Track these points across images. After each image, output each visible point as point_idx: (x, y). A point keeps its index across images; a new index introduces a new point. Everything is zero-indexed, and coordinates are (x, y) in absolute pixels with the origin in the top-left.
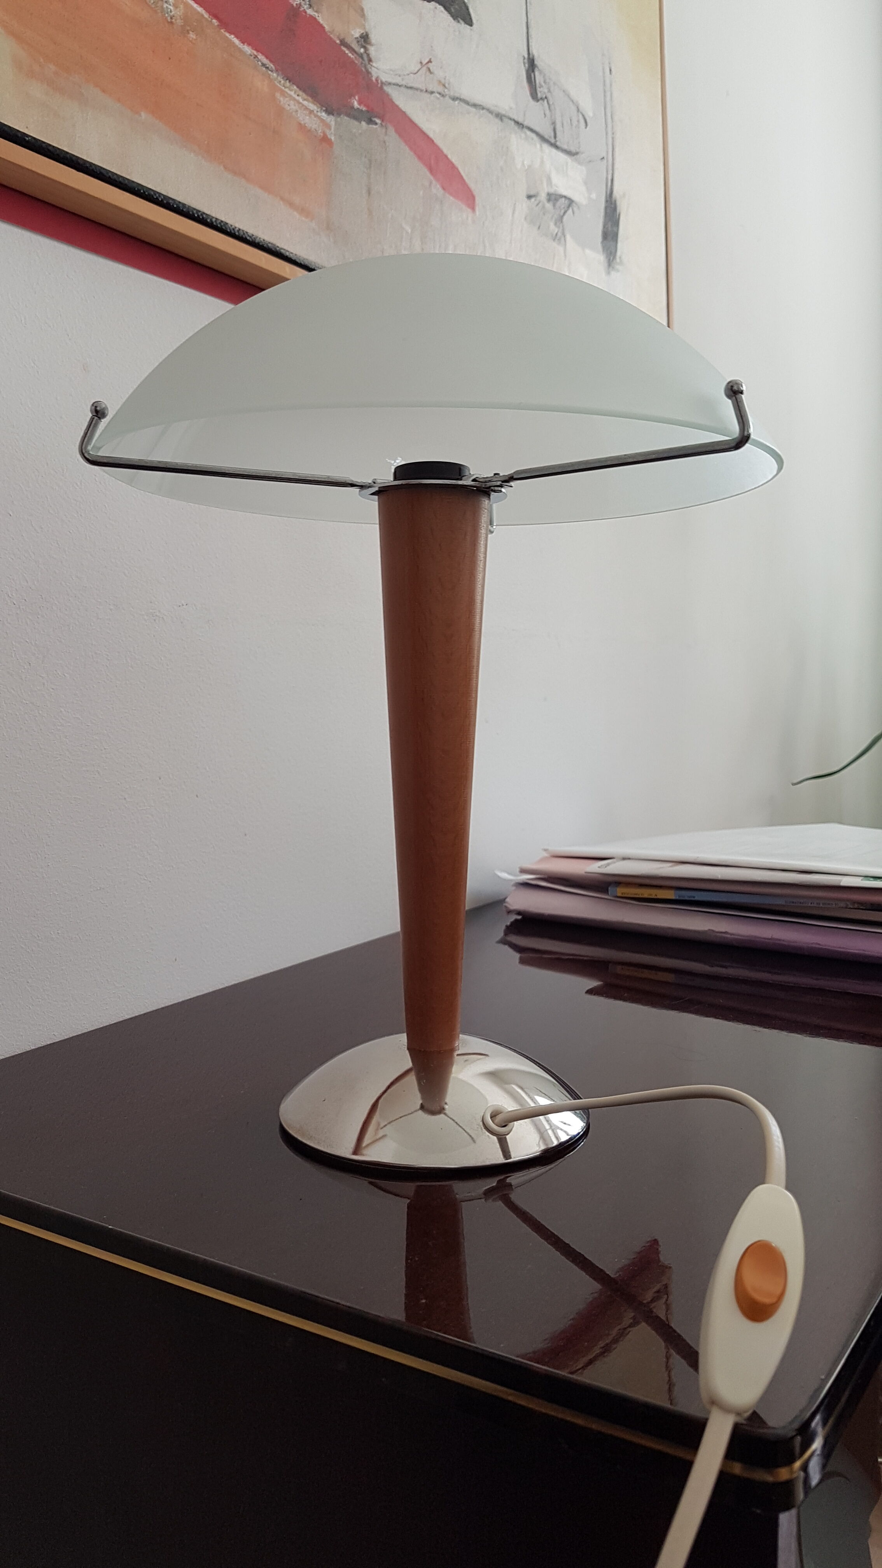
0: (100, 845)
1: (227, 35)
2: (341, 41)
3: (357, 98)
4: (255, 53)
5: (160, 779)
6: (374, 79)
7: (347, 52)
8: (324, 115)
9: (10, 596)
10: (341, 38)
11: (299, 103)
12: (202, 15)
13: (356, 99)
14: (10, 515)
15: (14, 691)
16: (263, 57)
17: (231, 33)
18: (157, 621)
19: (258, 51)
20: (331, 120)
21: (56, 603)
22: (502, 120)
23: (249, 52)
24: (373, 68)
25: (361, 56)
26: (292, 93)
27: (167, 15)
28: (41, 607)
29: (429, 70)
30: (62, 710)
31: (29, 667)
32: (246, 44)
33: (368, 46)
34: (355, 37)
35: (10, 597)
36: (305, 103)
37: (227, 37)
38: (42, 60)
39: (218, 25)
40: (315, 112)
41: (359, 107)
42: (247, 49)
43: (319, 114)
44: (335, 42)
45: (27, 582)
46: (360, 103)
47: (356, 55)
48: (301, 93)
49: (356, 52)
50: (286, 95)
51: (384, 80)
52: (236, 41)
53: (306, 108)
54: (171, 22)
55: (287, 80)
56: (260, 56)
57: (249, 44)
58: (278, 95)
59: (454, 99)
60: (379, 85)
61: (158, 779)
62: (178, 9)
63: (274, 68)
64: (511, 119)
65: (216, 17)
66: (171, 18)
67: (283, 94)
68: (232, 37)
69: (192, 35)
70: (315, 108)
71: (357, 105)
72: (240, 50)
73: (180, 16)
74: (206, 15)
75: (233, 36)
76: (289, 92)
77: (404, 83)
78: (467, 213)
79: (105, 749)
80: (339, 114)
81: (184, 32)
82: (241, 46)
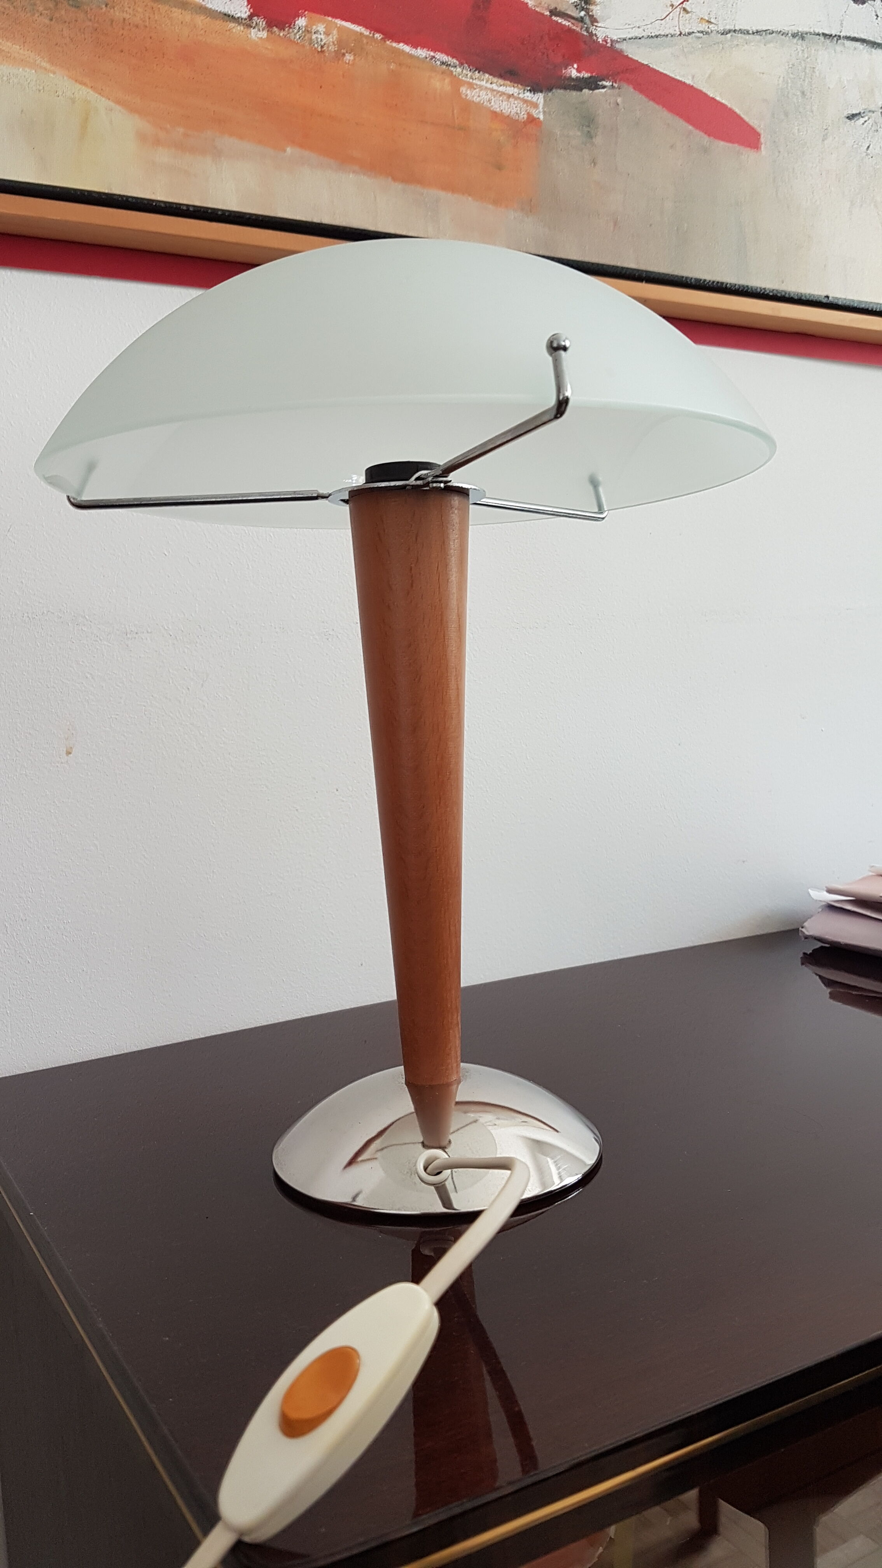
0: (271, 854)
1: (394, 45)
2: (551, 12)
3: (575, 66)
4: (432, 54)
5: (337, 790)
6: (600, 40)
7: (560, 21)
8: (528, 95)
9: (166, 628)
10: (552, 7)
11: (492, 90)
12: (361, 34)
13: (574, 68)
14: (166, 555)
15: (172, 714)
16: (443, 55)
17: (399, 42)
18: (330, 639)
19: (435, 50)
20: (539, 98)
21: (216, 631)
22: (803, 38)
23: (424, 55)
24: (599, 29)
25: (581, 20)
26: (483, 83)
27: (316, 45)
28: (199, 637)
29: (685, 9)
30: (225, 729)
31: (188, 691)
32: (419, 48)
33: (591, 7)
34: (570, 2)
35: (166, 630)
36: (502, 89)
37: (395, 47)
38: (168, 126)
39: (382, 38)
40: (515, 95)
41: (578, 75)
42: (422, 53)
43: (521, 96)
44: (543, 14)
45: (184, 615)
46: (579, 71)
47: (573, 21)
48: (495, 80)
49: (573, 18)
50: (475, 87)
51: (615, 38)
52: (407, 48)
53: (503, 94)
54: (322, 52)
55: (475, 71)
56: (440, 56)
57: (423, 47)
58: (463, 90)
59: (725, 33)
60: (609, 45)
61: (335, 790)
62: (331, 36)
63: (458, 63)
64: (818, 34)
65: (378, 31)
66: (322, 47)
67: (471, 86)
68: (402, 46)
69: (349, 57)
70: (516, 90)
71: (576, 73)
72: (411, 56)
73: (333, 42)
74: (366, 32)
75: (401, 44)
76: (479, 83)
77: (645, 34)
78: (748, 155)
79: (273, 764)
80: (550, 89)
81: (339, 55)
82: (413, 51)
